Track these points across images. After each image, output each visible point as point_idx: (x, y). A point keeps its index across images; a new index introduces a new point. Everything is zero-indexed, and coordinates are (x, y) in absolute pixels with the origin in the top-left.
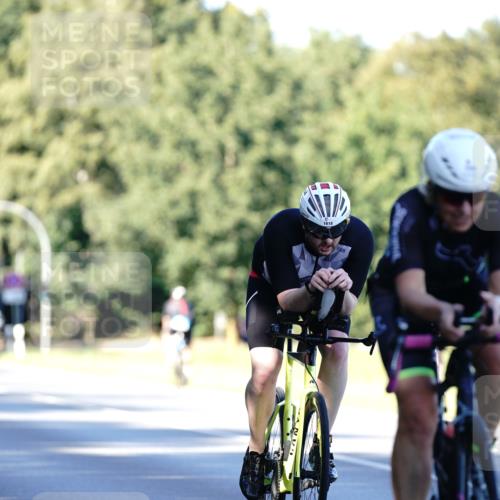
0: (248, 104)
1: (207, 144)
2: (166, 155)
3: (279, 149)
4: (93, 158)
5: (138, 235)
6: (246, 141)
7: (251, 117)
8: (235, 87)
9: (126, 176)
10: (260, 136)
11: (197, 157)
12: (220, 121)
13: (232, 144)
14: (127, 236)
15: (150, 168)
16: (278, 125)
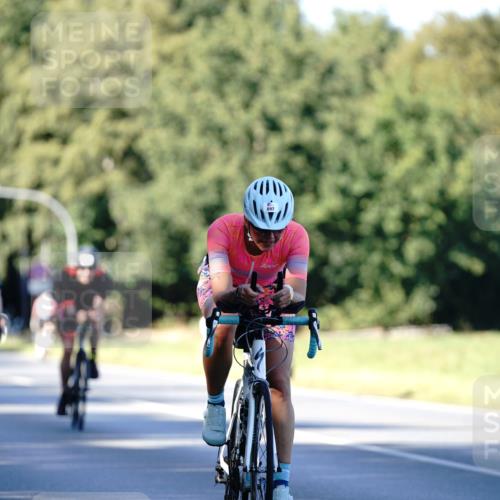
0: (276, 88)
1: (234, 131)
2: (193, 141)
3: (308, 134)
4: (119, 145)
5: (165, 224)
6: (273, 126)
7: (278, 101)
8: (264, 71)
9: (153, 164)
10: (288, 122)
11: (224, 143)
12: (247, 106)
13: (259, 130)
14: (154, 225)
15: (177, 155)
16: (308, 111)
